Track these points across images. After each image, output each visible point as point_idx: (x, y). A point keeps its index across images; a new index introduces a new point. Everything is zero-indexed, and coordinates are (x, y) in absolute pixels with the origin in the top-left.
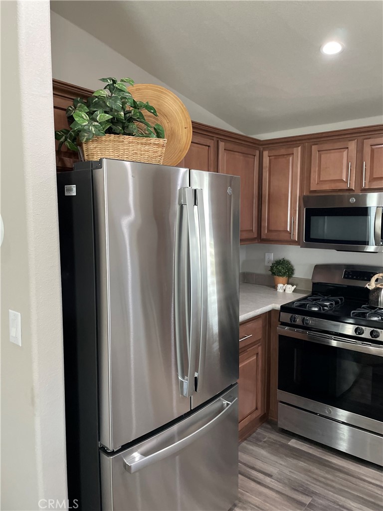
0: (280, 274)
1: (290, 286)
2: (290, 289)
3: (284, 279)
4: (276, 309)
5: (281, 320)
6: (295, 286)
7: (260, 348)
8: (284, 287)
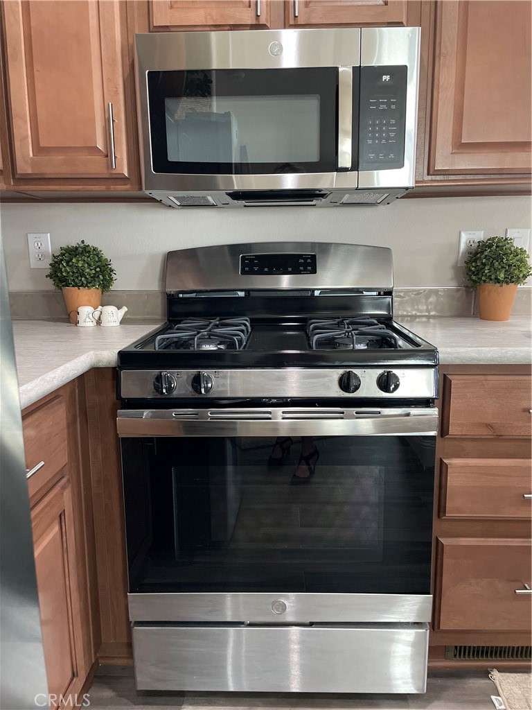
0: (81, 280)
1: (110, 310)
2: (113, 315)
3: (93, 293)
4: (101, 365)
5: (123, 395)
6: (125, 309)
7: (67, 494)
8: (97, 314)
